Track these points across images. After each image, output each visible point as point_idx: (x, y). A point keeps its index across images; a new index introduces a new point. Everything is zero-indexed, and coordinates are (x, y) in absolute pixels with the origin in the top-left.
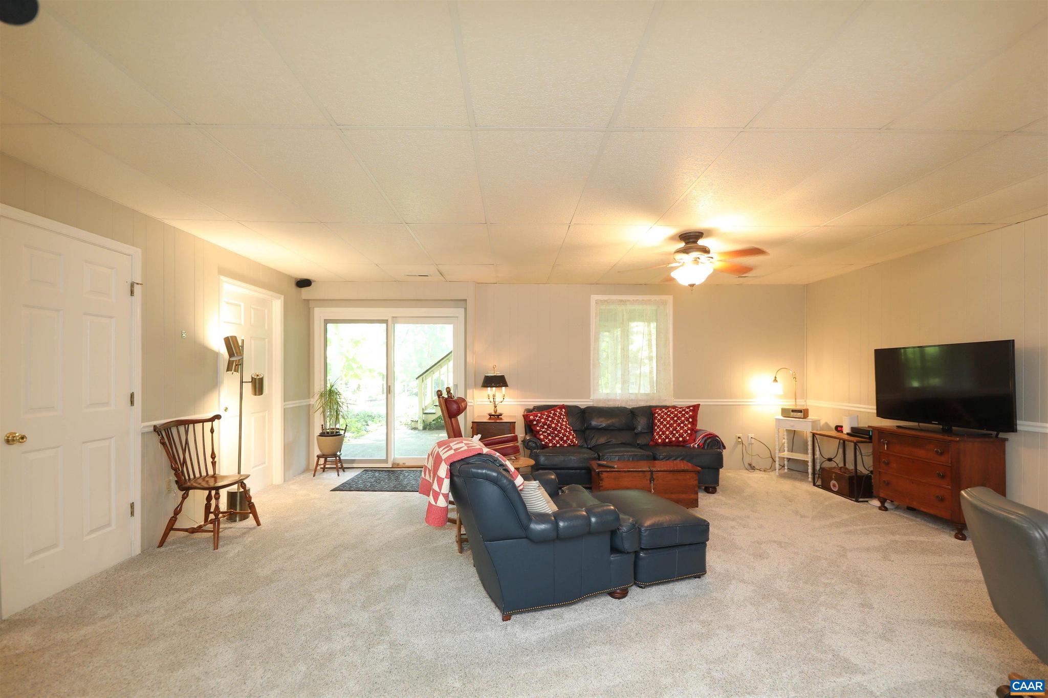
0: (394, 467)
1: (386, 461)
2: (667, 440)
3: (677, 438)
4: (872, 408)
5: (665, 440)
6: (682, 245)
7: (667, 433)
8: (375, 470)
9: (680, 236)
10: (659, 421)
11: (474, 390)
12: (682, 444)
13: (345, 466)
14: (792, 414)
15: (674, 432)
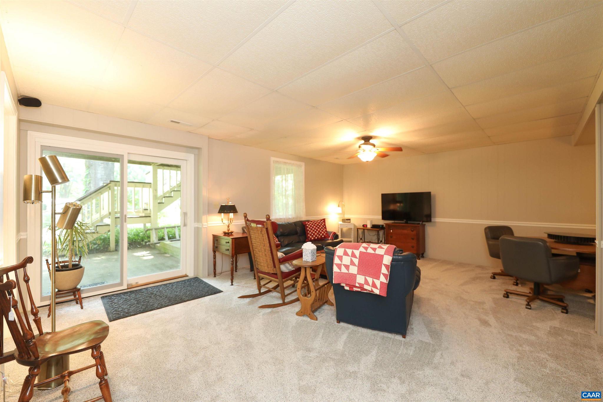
0: (129, 287)
1: (121, 284)
2: (316, 238)
3: (321, 236)
4: (380, 217)
5: (315, 238)
6: (363, 142)
7: (316, 234)
8: (117, 294)
9: (362, 138)
10: (310, 228)
11: (207, 215)
12: (323, 239)
13: (83, 295)
14: (346, 221)
15: (319, 233)
